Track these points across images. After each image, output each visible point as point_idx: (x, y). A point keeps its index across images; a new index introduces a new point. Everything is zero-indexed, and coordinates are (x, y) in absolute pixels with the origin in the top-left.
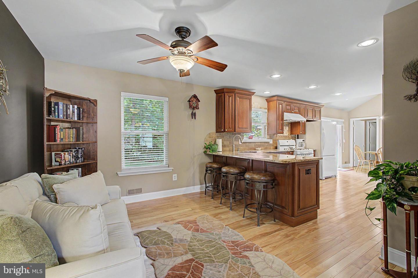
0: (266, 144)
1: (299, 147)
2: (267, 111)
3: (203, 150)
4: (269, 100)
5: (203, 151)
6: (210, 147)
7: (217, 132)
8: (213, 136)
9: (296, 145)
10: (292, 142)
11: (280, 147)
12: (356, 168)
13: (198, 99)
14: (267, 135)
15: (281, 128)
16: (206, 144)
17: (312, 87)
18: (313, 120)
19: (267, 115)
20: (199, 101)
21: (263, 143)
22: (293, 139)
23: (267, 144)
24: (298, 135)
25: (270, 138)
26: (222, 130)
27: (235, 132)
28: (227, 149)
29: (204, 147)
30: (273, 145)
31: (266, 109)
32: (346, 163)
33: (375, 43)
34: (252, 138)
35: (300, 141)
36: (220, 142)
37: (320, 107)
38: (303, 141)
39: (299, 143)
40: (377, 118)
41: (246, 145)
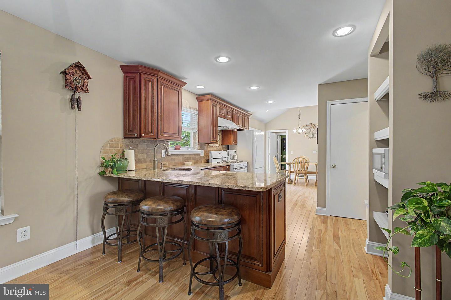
0: (197, 157)
1: (231, 159)
2: (197, 112)
3: (98, 169)
4: (200, 98)
5: (98, 171)
6: (112, 164)
7: (125, 138)
8: (118, 144)
9: (227, 158)
10: (224, 154)
11: (213, 159)
13: (87, 74)
14: (197, 144)
15: (215, 137)
16: (104, 158)
17: (254, 88)
18: (243, 129)
19: (197, 118)
20: (89, 78)
21: (193, 156)
22: (224, 151)
24: (228, 146)
25: (201, 149)
26: (136, 135)
27: (157, 138)
28: (144, 165)
29: (99, 164)
30: (205, 157)
31: (197, 110)
33: (352, 32)
34: (179, 149)
35: (231, 152)
36: (131, 154)
37: (248, 116)
38: (235, 152)
39: (231, 154)
40: (287, 131)
41: (172, 159)
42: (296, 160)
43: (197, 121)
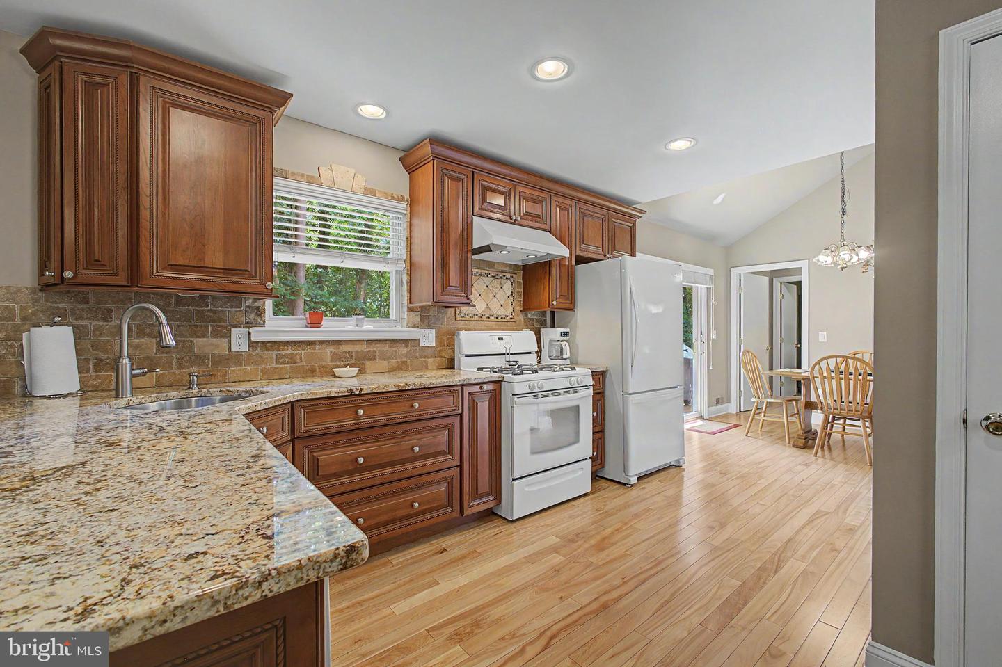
0: (403, 350)
1: (551, 357)
2: (404, 207)
9: (539, 352)
10: (521, 340)
11: (464, 360)
12: (747, 419)
14: (405, 309)
15: (456, 283)
21: (387, 347)
23: (405, 351)
24: (552, 314)
25: (425, 324)
26: (47, 274)
27: (135, 284)
30: (440, 351)
31: (403, 199)
32: (718, 402)
34: (321, 324)
35: (552, 334)
36: (53, 341)
37: (633, 216)
38: (565, 334)
39: (550, 341)
40: (803, 265)
41: (279, 357)
42: (824, 364)
43: (405, 234)
